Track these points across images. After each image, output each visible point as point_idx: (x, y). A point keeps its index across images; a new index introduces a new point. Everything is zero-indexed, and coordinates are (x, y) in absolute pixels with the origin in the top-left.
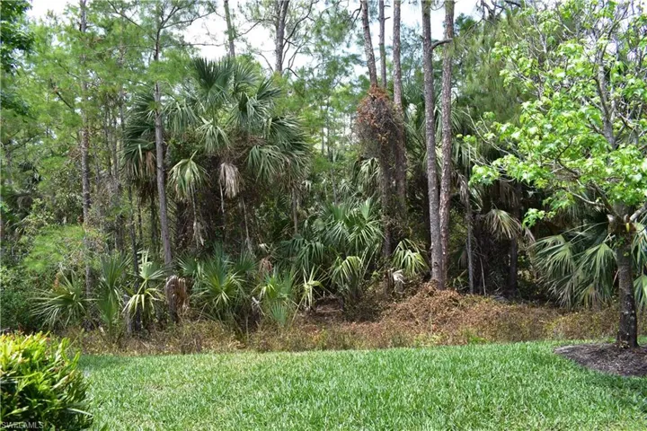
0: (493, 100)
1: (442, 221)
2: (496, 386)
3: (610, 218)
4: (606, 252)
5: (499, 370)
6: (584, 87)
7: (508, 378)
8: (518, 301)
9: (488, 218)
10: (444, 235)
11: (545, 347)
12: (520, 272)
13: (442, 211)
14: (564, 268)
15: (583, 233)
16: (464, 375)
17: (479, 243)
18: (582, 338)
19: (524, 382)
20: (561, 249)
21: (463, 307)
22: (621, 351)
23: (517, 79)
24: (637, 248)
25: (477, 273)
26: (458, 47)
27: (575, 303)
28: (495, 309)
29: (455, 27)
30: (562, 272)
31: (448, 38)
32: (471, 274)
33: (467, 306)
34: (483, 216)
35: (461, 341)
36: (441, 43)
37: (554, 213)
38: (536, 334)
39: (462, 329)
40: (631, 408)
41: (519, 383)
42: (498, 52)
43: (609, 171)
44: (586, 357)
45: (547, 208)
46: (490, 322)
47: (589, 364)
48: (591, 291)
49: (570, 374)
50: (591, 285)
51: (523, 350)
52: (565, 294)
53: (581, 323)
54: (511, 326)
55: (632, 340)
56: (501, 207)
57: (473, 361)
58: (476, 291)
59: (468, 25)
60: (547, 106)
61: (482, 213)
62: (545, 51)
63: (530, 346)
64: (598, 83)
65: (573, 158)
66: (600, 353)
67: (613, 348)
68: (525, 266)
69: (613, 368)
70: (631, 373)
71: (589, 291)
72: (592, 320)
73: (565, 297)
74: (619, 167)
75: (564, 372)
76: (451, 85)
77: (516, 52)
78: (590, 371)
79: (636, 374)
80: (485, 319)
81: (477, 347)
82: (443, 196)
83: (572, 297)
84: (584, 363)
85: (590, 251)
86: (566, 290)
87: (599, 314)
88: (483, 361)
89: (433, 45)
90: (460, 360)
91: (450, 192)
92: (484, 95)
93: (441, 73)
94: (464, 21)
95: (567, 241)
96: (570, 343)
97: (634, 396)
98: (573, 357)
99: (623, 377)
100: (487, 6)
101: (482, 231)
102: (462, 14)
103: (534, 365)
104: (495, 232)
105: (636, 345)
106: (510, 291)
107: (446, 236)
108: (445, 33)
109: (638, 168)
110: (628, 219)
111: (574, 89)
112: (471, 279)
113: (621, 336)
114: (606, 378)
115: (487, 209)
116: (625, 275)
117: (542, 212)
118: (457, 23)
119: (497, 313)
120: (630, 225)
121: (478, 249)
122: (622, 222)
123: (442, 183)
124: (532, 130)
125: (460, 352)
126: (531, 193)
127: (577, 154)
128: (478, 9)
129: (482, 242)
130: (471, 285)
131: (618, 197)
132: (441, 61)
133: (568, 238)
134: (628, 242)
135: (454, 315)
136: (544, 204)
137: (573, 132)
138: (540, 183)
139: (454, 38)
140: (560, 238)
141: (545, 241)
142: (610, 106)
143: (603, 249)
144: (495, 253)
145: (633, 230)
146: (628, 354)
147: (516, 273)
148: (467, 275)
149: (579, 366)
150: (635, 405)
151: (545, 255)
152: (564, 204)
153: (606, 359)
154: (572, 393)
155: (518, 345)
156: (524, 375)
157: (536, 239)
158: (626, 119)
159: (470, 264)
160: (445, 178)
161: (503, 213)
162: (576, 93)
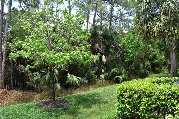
0: (21, 33)
1: (3, 68)
2: (17, 117)
3: (49, 68)
4: (49, 76)
5: (18, 112)
6: (43, 34)
7: (20, 114)
8: (26, 91)
9: (18, 67)
10: (3, 72)
11: (32, 104)
12: (27, 83)
13: (3, 65)
14: (38, 81)
15: (44, 72)
16: (7, 116)
17: (15, 74)
18: (43, 100)
19: (25, 114)
20: (38, 76)
21: (8, 94)
22: (51, 102)
23: (26, 29)
24: (55, 75)
25: (14, 83)
26: (11, 16)
27: (41, 90)
28: (19, 94)
29: (11, 10)
30: (38, 82)
31: (9, 13)
32: (12, 84)
33: (10, 94)
34: (16, 67)
35: (8, 105)
36: (7, 14)
37: (34, 66)
38: (30, 100)
39: (8, 101)
40: (53, 116)
41: (23, 115)
42: (21, 20)
43: (48, 56)
44: (42, 105)
45: (33, 65)
46: (17, 98)
47: (43, 106)
48: (45, 87)
49: (38, 110)
50: (45, 85)
51: (25, 105)
52: (38, 88)
53: (43, 96)
54: (23, 98)
55: (54, 99)
56: (22, 64)
57: (10, 111)
58: (13, 89)
59: (16, 11)
60: (33, 38)
61: (16, 65)
62: (35, 23)
63: (27, 104)
64: (47, 33)
65: (39, 52)
66: (46, 103)
67: (49, 101)
68: (29, 81)
69: (49, 107)
70: (53, 107)
71: (44, 87)
72: (45, 94)
73: (38, 89)
74: (50, 55)
75: (36, 110)
76: (9, 27)
77: (27, 21)
78: (43, 109)
79: (54, 107)
80: (16, 97)
81: (12, 106)
82: (3, 60)
83: (40, 89)
84: (41, 106)
85: (45, 76)
86: (38, 87)
87: (47, 93)
88: (13, 111)
89: (4, 14)
90: (5, 111)
91: (6, 59)
92: (19, 31)
93: (6, 23)
94: (15, 9)
95: (39, 74)
96: (39, 101)
97: (54, 113)
98: (39, 105)
99: (51, 109)
100: (22, 7)
101: (16, 71)
102: (14, 7)
103: (28, 109)
104: (20, 72)
105: (55, 100)
106: (24, 88)
107: (4, 72)
108: (8, 11)
109: (54, 56)
110: (53, 68)
111: (41, 34)
112: (12, 85)
113: (51, 98)
114: (47, 110)
115: (18, 64)
116: (52, 82)
117: (31, 66)
118: (12, 9)
119: (20, 95)
120: (53, 70)
121: (14, 76)
122: (52, 69)
123: (4, 56)
124: (28, 44)
125: (6, 108)
126: (28, 61)
127: (40, 51)
128: (19, 7)
129: (16, 74)
130: (12, 87)
131: (50, 63)
132: (6, 19)
133: (40, 73)
134: (53, 74)
135: (6, 97)
136: (31, 64)
137: (39, 45)
138: (31, 58)
139: (11, 13)
140: (38, 73)
141: (34, 74)
142: (50, 40)
143: (48, 76)
144: (20, 77)
145: (54, 71)
146: (53, 102)
147: (26, 83)
148: (10, 84)
149: (40, 108)
150: (54, 115)
151: (34, 77)
152: (37, 64)
153: (47, 105)
154: (38, 115)
155: (24, 104)
156: (25, 112)
157: (31, 73)
158: (54, 44)
159: (12, 81)
160: (5, 55)
161: (22, 66)
162: (41, 35)
